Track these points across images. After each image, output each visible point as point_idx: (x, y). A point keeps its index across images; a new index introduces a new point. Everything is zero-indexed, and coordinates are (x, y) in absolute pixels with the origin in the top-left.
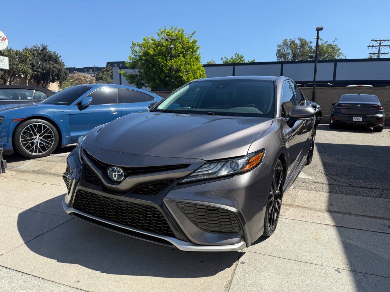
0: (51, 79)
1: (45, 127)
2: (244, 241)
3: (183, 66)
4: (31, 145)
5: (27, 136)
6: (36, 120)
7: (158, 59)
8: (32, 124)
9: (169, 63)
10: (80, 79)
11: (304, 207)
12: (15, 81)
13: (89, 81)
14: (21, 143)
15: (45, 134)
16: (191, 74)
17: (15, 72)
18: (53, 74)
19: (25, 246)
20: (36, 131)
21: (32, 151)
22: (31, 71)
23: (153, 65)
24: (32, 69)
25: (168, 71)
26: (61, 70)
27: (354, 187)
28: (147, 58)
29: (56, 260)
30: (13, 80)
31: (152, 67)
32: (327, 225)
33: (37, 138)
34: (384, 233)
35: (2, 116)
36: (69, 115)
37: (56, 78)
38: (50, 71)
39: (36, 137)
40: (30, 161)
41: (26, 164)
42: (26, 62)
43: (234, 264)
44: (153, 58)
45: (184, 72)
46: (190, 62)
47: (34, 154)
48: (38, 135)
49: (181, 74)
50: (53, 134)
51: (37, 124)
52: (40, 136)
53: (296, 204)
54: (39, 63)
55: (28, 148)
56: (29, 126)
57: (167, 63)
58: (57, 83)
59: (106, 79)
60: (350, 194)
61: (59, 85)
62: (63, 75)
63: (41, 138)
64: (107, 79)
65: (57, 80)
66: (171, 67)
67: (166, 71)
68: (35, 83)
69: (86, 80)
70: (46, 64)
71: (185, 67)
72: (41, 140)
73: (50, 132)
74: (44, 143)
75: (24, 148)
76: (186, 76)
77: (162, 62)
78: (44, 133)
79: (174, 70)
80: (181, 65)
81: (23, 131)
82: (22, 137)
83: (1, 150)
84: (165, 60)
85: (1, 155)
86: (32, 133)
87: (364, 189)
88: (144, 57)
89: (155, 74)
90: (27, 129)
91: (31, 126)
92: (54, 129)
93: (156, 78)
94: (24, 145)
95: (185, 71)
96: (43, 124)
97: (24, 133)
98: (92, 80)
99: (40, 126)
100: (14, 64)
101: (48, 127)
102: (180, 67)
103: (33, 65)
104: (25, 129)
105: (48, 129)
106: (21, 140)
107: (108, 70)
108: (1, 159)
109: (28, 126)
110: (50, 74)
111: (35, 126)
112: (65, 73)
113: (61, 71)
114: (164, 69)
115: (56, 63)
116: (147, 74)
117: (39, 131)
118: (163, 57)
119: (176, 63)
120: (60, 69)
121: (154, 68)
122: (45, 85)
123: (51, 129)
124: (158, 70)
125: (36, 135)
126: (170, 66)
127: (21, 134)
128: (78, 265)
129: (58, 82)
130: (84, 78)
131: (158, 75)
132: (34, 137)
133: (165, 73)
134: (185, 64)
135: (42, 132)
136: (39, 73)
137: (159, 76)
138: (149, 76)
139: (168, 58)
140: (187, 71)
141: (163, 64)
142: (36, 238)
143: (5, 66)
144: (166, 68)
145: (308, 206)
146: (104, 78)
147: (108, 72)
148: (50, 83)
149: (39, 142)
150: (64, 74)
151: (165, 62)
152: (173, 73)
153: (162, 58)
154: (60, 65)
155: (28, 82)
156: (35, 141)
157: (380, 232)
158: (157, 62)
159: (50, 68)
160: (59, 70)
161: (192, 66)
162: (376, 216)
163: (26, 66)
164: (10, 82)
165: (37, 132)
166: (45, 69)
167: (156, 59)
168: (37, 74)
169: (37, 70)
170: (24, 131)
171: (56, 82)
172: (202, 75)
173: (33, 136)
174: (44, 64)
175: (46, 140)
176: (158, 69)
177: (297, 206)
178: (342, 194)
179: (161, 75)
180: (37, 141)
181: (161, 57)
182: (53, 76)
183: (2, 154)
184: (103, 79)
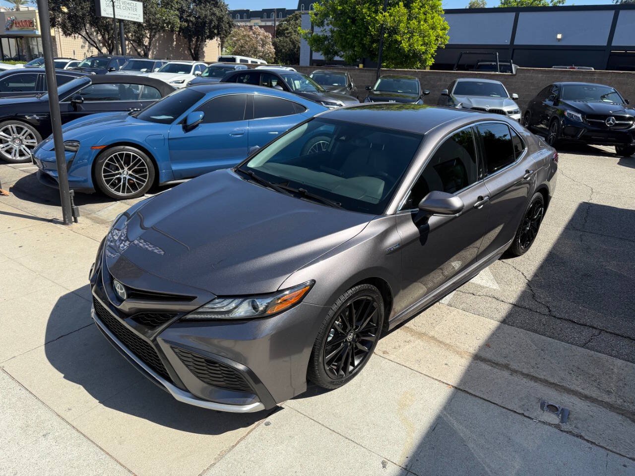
0: (208, 34)
1: (134, 157)
2: (261, 401)
3: (404, 23)
4: (117, 181)
5: (111, 169)
6: (122, 147)
7: (362, 9)
8: (117, 153)
9: (379, 17)
10: (249, 36)
11: (441, 342)
12: (157, 36)
13: (262, 40)
14: (104, 179)
15: (136, 168)
16: (416, 37)
17: (153, 25)
18: (210, 26)
19: (43, 347)
20: (122, 163)
21: (118, 190)
22: (179, 21)
23: (354, 21)
24: (181, 18)
25: (377, 31)
26: (222, 18)
27: (555, 317)
28: (343, 8)
29: (63, 375)
30: (154, 36)
31: (351, 24)
32: (443, 383)
33: (125, 172)
34: (523, 414)
35: (79, 142)
36: (169, 139)
37: (216, 31)
38: (206, 21)
39: (123, 171)
40: (115, 205)
41: (110, 208)
42: (172, 6)
43: (256, 423)
44: (354, 8)
45: (404, 33)
46: (419, 13)
47: (120, 194)
48: (126, 169)
49: (399, 38)
50: (147, 167)
51: (124, 153)
52: (129, 169)
53: (432, 334)
54: (192, 7)
55: (113, 185)
56: (114, 156)
57: (377, 18)
58: (217, 40)
59: (289, 35)
60: (535, 331)
61: (220, 42)
62: (225, 26)
63: (130, 172)
64: (291, 35)
65: (217, 36)
66: (382, 25)
67: (373, 32)
68: (185, 40)
69: (257, 38)
70: (200, 8)
71: (409, 23)
72: (130, 175)
73: (142, 164)
74: (134, 180)
75: (108, 186)
76: (409, 40)
77: (368, 16)
78: (134, 165)
79: (388, 29)
80: (400, 22)
81: (105, 163)
82: (105, 171)
83: (71, 193)
84: (374, 12)
85: (71, 200)
86: (117, 165)
87: (566, 325)
88: (340, 6)
89: (355, 36)
90: (111, 160)
91: (115, 156)
92: (148, 160)
93: (356, 43)
94: (108, 181)
95: (406, 31)
96: (132, 153)
97: (108, 165)
98: (266, 39)
99: (128, 156)
100: (151, 12)
101: (139, 157)
102: (398, 25)
103: (182, 11)
104: (108, 160)
105: (140, 160)
106: (103, 174)
107: (296, 17)
108: (72, 204)
109: (112, 156)
110: (207, 25)
111: (121, 155)
112: (228, 23)
113: (223, 21)
114: (370, 28)
115: (215, 7)
116: (341, 36)
117: (127, 163)
118: (370, 6)
119: (392, 18)
120: (221, 16)
121: (354, 26)
122: (200, 44)
123: (143, 160)
124: (359, 30)
125: (123, 168)
126: (381, 22)
127: (103, 167)
128: (81, 386)
129: (219, 39)
130: (253, 35)
131: (360, 39)
132: (121, 171)
133: (371, 35)
134: (410, 18)
135: (131, 164)
136: (190, 24)
137: (362, 39)
138: (345, 39)
139: (381, 7)
140: (412, 33)
141: (369, 18)
142: (59, 338)
143: (137, 16)
144: (374, 25)
145: (448, 342)
146: (288, 33)
147: (297, 19)
148: (207, 40)
149: (128, 177)
150: (227, 25)
151: (374, 16)
152: (386, 35)
153: (369, 9)
154: (221, 10)
155: (176, 38)
156: (122, 177)
157: (517, 411)
158: (360, 15)
159: (206, 16)
160: (220, 19)
161: (422, 23)
162: (548, 379)
163: (172, 12)
164: (150, 39)
165: (125, 164)
166: (199, 17)
167: (360, 9)
168: (186, 25)
169: (188, 18)
170: (107, 162)
171: (216, 38)
172: (441, 37)
173: (119, 170)
174: (198, 8)
175: (137, 176)
176: (361, 29)
177: (433, 338)
178: (521, 328)
179: (365, 39)
180: (125, 176)
181: (367, 5)
182: (210, 29)
183: (72, 198)
184: (286, 34)
